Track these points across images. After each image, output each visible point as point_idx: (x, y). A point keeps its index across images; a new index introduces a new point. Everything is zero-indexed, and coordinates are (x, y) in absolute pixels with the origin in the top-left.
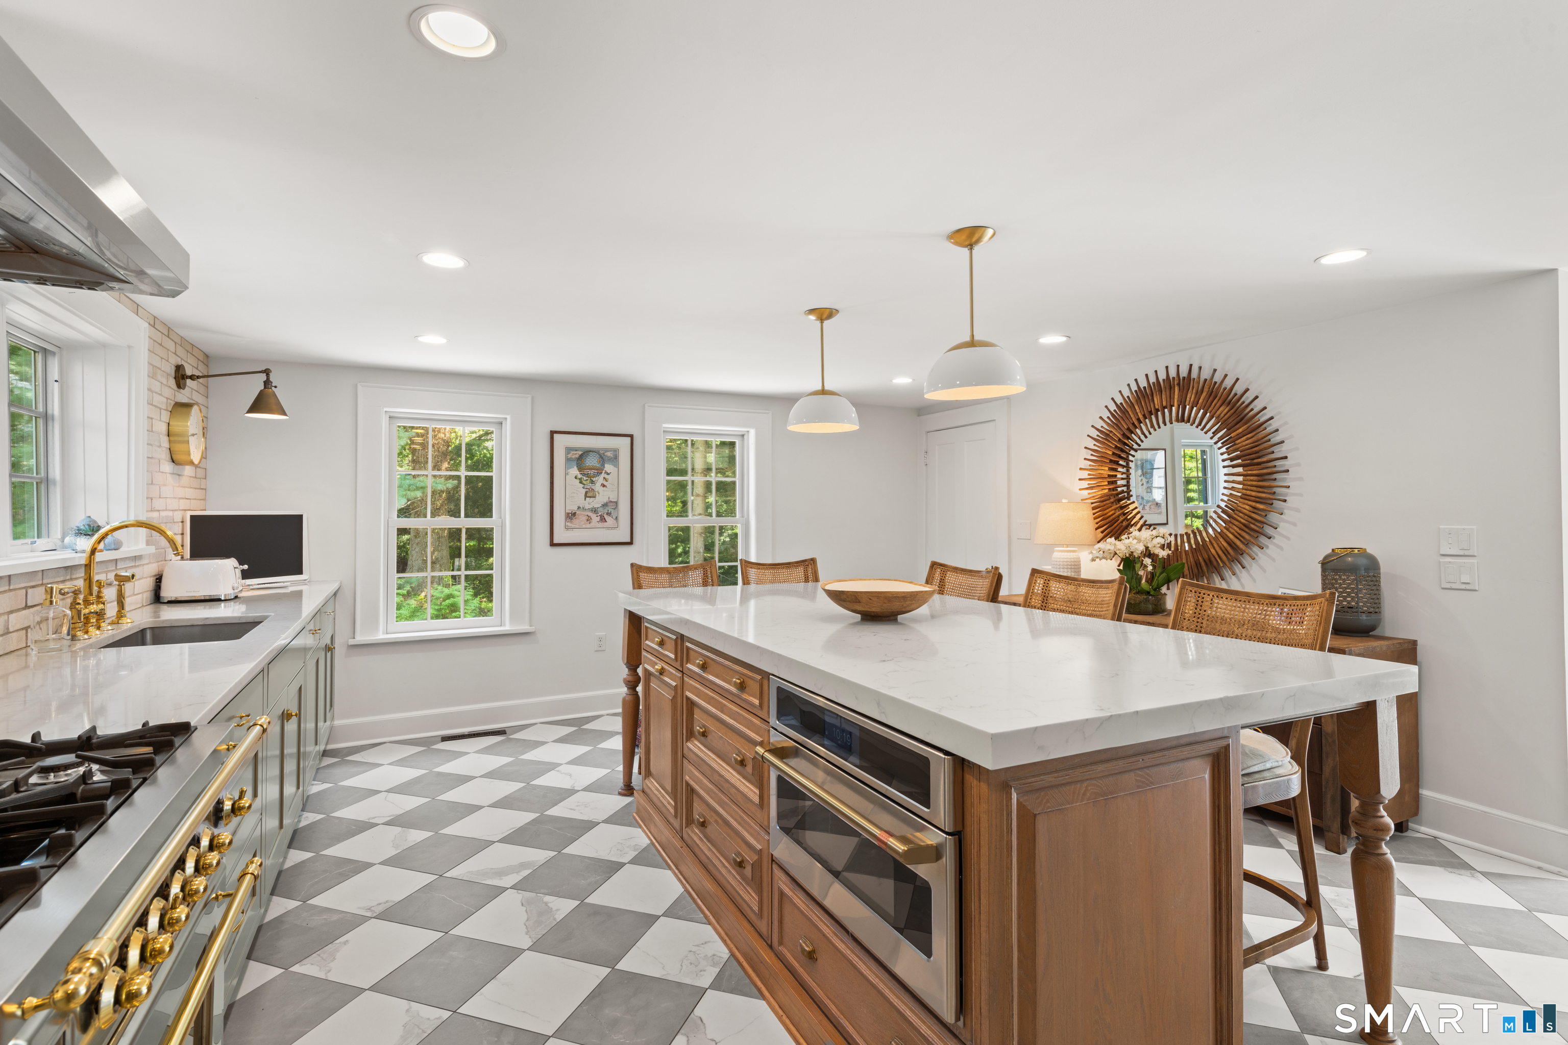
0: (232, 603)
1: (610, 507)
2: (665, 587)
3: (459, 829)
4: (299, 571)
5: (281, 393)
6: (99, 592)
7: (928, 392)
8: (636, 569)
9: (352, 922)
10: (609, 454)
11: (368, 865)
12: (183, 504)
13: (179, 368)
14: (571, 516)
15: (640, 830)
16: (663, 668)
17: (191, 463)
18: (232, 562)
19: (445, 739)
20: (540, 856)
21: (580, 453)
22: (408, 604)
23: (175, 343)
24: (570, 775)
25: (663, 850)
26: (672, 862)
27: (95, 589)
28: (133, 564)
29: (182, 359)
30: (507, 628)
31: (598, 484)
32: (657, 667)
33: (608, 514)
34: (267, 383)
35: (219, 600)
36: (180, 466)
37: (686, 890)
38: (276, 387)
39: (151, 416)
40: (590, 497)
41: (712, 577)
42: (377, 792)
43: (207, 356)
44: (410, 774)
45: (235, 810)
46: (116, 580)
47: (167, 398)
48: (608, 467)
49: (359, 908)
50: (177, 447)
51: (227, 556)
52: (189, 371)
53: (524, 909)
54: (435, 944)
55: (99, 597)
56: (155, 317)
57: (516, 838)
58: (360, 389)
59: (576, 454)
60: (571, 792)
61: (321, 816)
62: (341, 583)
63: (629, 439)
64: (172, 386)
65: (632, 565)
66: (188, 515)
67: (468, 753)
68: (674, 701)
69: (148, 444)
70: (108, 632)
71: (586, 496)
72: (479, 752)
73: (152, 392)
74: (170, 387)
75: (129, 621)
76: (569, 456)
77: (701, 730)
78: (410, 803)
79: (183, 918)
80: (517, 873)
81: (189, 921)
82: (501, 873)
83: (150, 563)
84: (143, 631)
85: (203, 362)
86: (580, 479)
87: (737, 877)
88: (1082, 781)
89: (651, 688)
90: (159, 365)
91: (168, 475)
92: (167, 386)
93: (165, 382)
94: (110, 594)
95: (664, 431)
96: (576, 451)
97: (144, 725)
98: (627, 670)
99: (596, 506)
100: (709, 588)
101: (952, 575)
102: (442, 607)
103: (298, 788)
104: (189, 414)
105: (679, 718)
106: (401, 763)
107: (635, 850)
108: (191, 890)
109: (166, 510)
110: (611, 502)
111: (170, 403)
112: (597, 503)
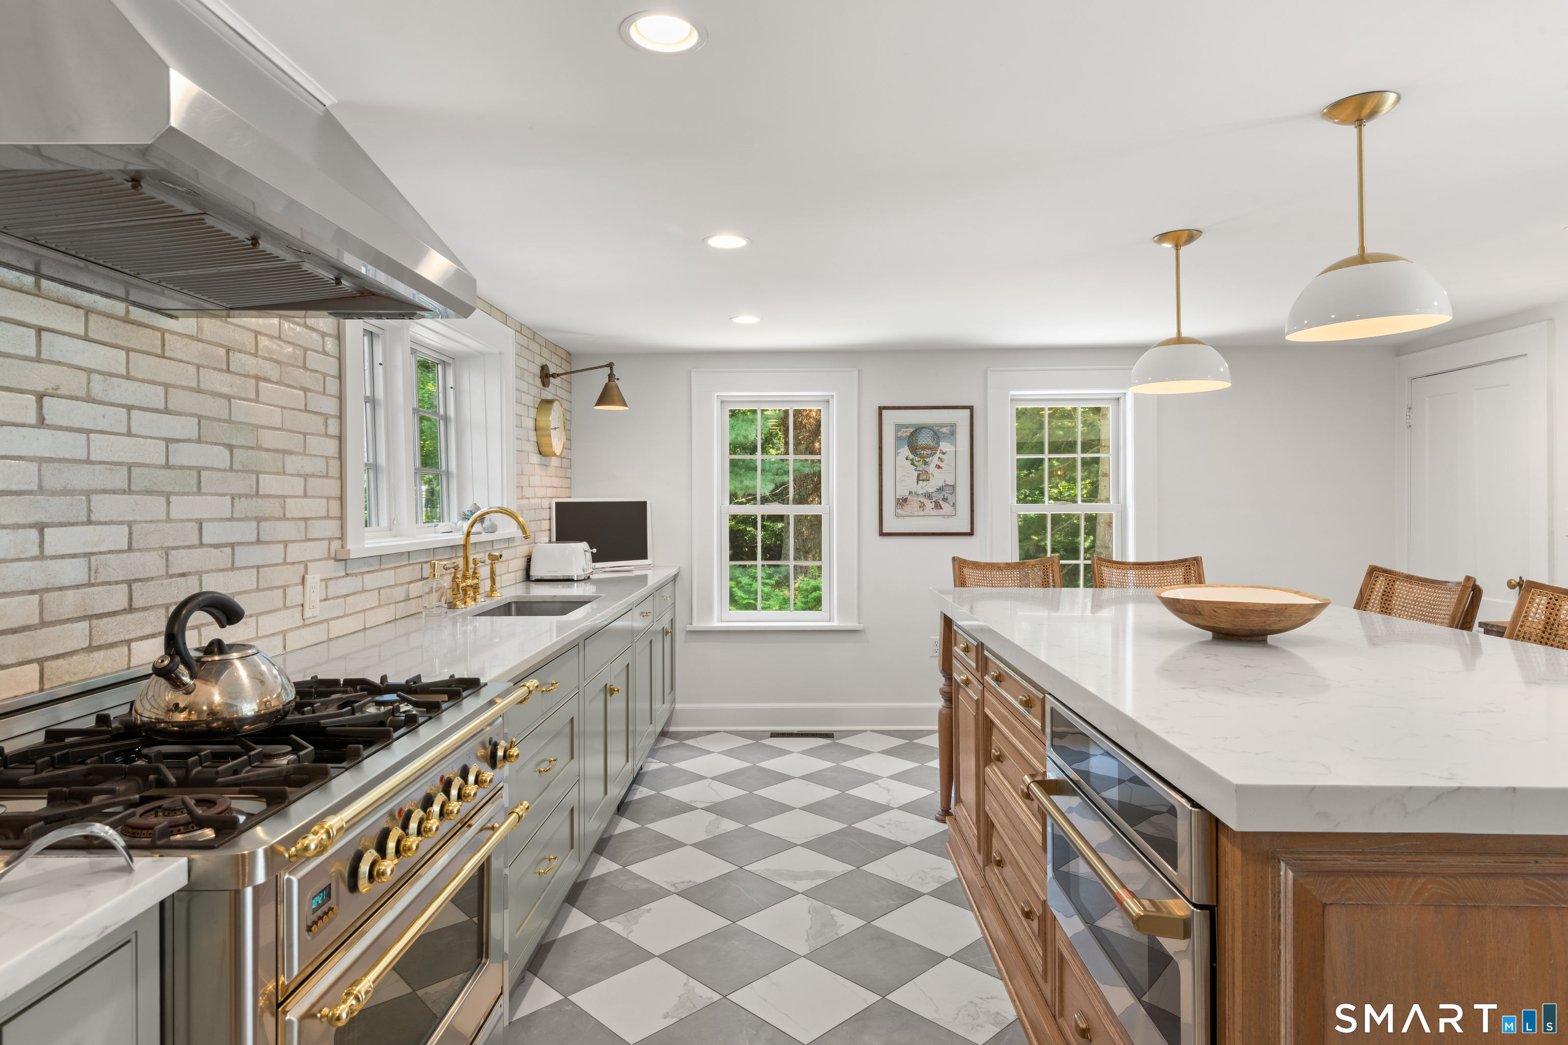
0: (583, 584)
1: (946, 492)
2: (995, 586)
3: (768, 826)
4: (644, 556)
5: (623, 385)
6: (475, 569)
7: (1289, 333)
8: (959, 564)
9: (656, 893)
10: (944, 430)
11: (681, 845)
12: (550, 492)
13: (544, 368)
14: (902, 502)
15: (949, 862)
16: (968, 679)
17: (555, 455)
18: (584, 545)
19: (775, 735)
20: (838, 867)
21: (912, 430)
22: (777, 595)
23: (540, 345)
24: (889, 791)
25: (968, 888)
26: (975, 903)
27: (471, 565)
28: (507, 546)
29: (546, 359)
30: (835, 624)
31: (932, 466)
32: (962, 677)
33: (943, 499)
34: (611, 376)
35: (572, 580)
36: (547, 458)
37: (985, 937)
38: (618, 379)
39: (520, 414)
40: (923, 480)
41: (1053, 577)
42: (703, 778)
43: (570, 354)
44: (736, 764)
45: (506, 757)
46: (489, 559)
47: (534, 397)
48: (944, 446)
49: (666, 882)
50: (544, 440)
51: (581, 541)
52: (552, 370)
53: (810, 916)
54: (722, 930)
55: (475, 573)
56: (521, 324)
57: (820, 845)
58: (693, 373)
59: (907, 432)
60: (886, 808)
61: (653, 792)
62: (680, 568)
63: (968, 411)
64: (538, 385)
65: (954, 559)
66: (554, 501)
67: (792, 752)
68: (976, 717)
69: (517, 439)
70: (483, 603)
71: (918, 480)
72: (803, 752)
73: (521, 391)
74: (536, 386)
75: (499, 595)
76: (900, 434)
77: (996, 754)
78: (730, 792)
79: (434, 829)
80: (811, 879)
81: (438, 831)
82: (796, 876)
83: (522, 545)
84: (509, 604)
85: (566, 360)
86: (912, 460)
87: (1028, 930)
88: (1417, 875)
89: (960, 701)
90: (526, 368)
91: (536, 466)
92: (533, 385)
93: (532, 382)
94: (484, 571)
95: (1012, 400)
96: (907, 428)
97: (450, 677)
98: (943, 679)
99: (930, 490)
100: (1051, 589)
101: (1403, 586)
102: (809, 600)
103: (627, 761)
104: (550, 410)
105: (980, 737)
106: (729, 753)
107: (938, 882)
108: (448, 810)
109: (535, 498)
110: (947, 485)
111: (537, 400)
112: (930, 487)
